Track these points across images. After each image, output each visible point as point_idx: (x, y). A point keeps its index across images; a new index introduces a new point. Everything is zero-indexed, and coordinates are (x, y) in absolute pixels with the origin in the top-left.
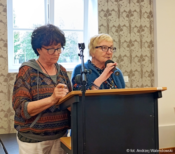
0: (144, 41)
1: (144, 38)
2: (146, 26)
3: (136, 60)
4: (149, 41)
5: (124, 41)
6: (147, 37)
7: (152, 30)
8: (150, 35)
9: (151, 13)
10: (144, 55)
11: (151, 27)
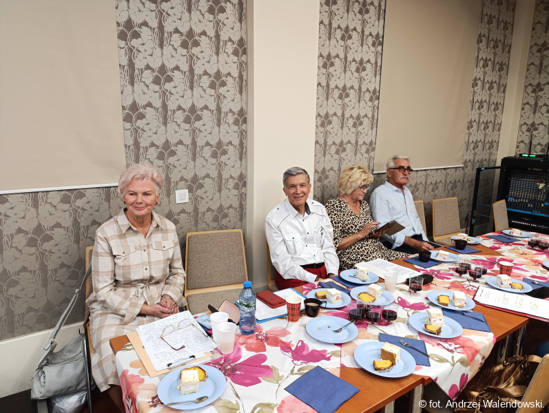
0: (224, 109)
1: (226, 101)
2: (229, 74)
3: (207, 152)
4: (236, 110)
5: (175, 108)
6: (233, 101)
7: (243, 84)
8: (239, 95)
9: (241, 43)
10: (225, 141)
11: (241, 76)
